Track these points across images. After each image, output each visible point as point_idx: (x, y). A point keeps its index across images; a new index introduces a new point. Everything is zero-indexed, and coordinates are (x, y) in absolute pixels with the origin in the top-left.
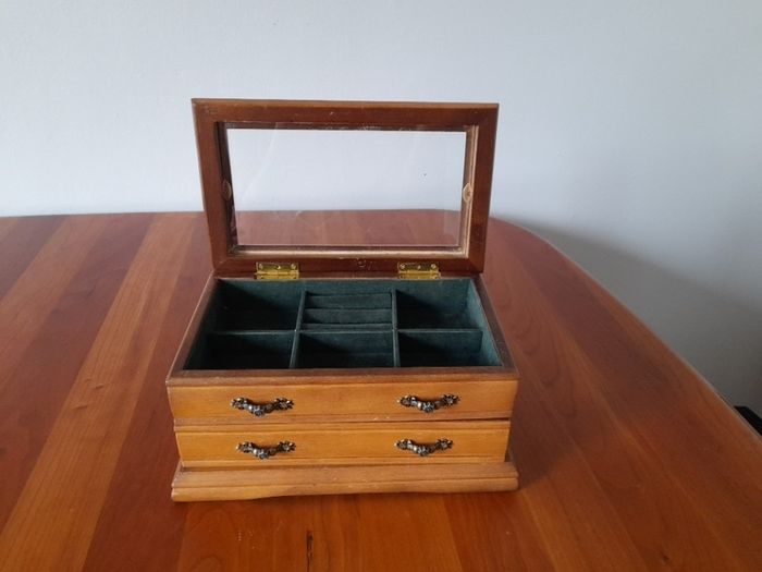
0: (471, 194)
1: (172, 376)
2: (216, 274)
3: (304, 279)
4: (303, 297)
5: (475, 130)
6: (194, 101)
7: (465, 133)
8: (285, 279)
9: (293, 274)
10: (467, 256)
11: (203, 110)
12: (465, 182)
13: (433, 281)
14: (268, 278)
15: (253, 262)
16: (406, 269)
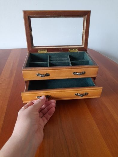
0: (85, 32)
1: (23, 68)
2: (29, 52)
3: (49, 53)
4: (49, 57)
5: (86, 17)
6: (23, 11)
7: (83, 18)
8: (45, 53)
9: (46, 52)
10: (84, 47)
11: (26, 13)
12: (83, 30)
13: (77, 52)
14: (41, 53)
15: (37, 49)
16: (71, 50)
